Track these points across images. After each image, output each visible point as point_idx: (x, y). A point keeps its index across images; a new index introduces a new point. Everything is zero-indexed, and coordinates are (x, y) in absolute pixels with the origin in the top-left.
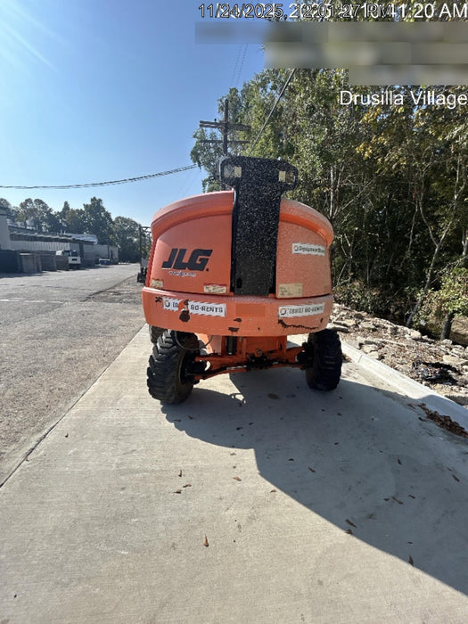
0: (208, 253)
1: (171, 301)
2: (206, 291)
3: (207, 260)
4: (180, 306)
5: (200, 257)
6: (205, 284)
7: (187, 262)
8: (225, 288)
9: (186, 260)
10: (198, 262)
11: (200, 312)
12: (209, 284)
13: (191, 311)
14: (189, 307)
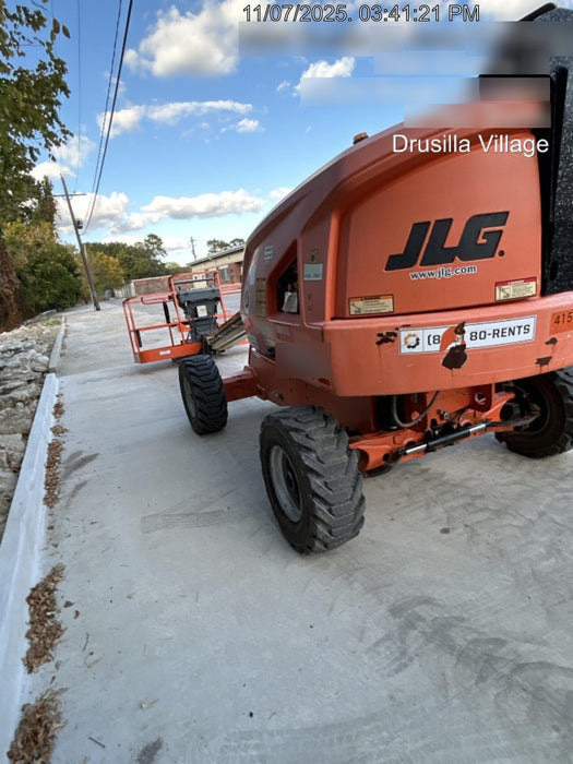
0: (502, 217)
1: (422, 334)
2: (500, 296)
3: (501, 232)
4: (445, 340)
5: (484, 230)
6: (497, 284)
7: (456, 244)
8: (533, 284)
9: (453, 240)
10: (481, 241)
11: (490, 341)
12: (505, 283)
13: (470, 344)
14: (467, 336)
